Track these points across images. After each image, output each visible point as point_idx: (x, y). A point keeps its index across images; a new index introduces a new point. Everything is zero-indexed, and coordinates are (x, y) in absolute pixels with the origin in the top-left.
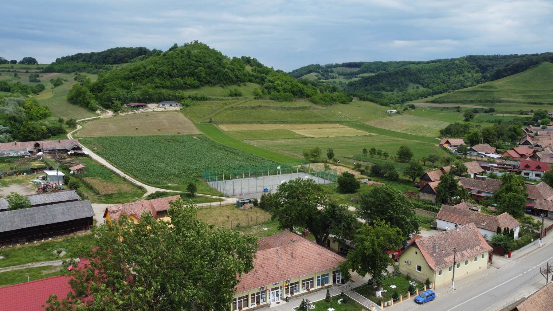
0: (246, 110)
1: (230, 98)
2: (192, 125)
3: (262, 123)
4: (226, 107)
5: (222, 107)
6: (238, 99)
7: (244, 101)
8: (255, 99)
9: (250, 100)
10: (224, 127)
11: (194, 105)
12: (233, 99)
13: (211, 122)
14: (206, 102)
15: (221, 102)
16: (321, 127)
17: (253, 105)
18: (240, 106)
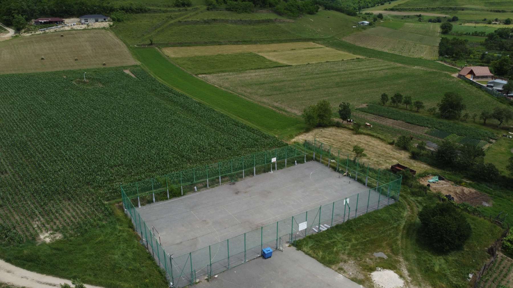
0: (197, 26)
1: (177, 9)
2: (126, 50)
3: (220, 44)
4: (172, 22)
5: (167, 21)
6: (186, 10)
7: (194, 13)
8: (208, 9)
9: (202, 12)
10: (169, 52)
11: (128, 20)
12: (180, 11)
13: (151, 44)
14: (144, 14)
15: (165, 15)
16: (293, 48)
17: (206, 19)
18: (190, 20)
